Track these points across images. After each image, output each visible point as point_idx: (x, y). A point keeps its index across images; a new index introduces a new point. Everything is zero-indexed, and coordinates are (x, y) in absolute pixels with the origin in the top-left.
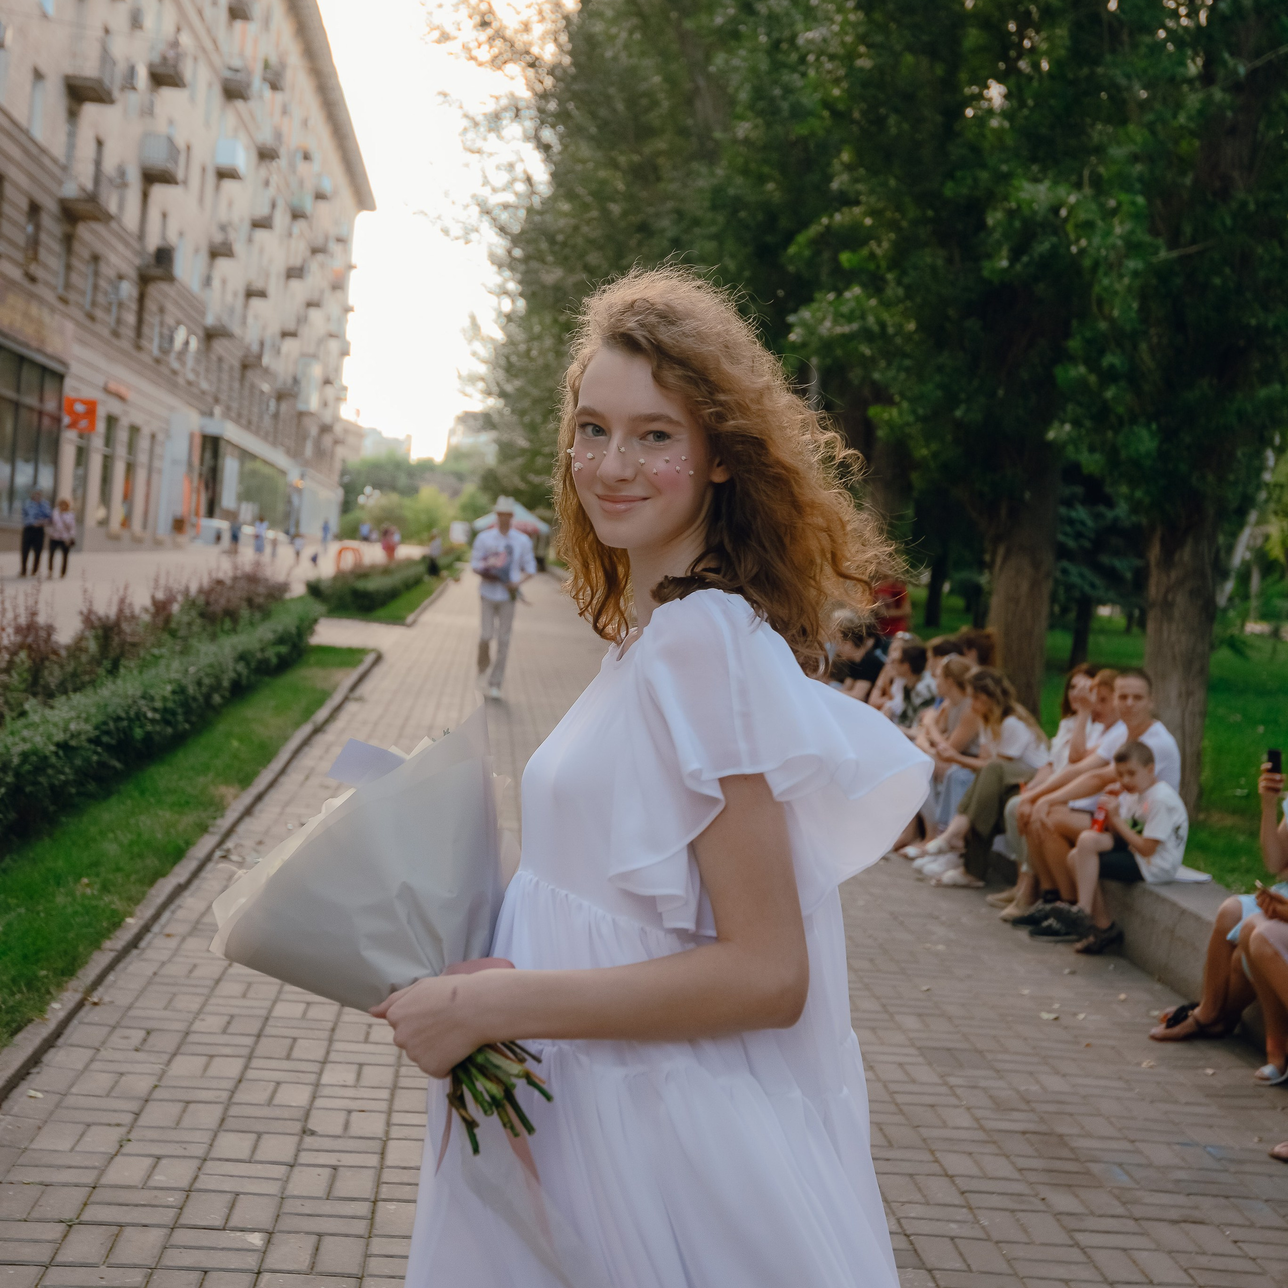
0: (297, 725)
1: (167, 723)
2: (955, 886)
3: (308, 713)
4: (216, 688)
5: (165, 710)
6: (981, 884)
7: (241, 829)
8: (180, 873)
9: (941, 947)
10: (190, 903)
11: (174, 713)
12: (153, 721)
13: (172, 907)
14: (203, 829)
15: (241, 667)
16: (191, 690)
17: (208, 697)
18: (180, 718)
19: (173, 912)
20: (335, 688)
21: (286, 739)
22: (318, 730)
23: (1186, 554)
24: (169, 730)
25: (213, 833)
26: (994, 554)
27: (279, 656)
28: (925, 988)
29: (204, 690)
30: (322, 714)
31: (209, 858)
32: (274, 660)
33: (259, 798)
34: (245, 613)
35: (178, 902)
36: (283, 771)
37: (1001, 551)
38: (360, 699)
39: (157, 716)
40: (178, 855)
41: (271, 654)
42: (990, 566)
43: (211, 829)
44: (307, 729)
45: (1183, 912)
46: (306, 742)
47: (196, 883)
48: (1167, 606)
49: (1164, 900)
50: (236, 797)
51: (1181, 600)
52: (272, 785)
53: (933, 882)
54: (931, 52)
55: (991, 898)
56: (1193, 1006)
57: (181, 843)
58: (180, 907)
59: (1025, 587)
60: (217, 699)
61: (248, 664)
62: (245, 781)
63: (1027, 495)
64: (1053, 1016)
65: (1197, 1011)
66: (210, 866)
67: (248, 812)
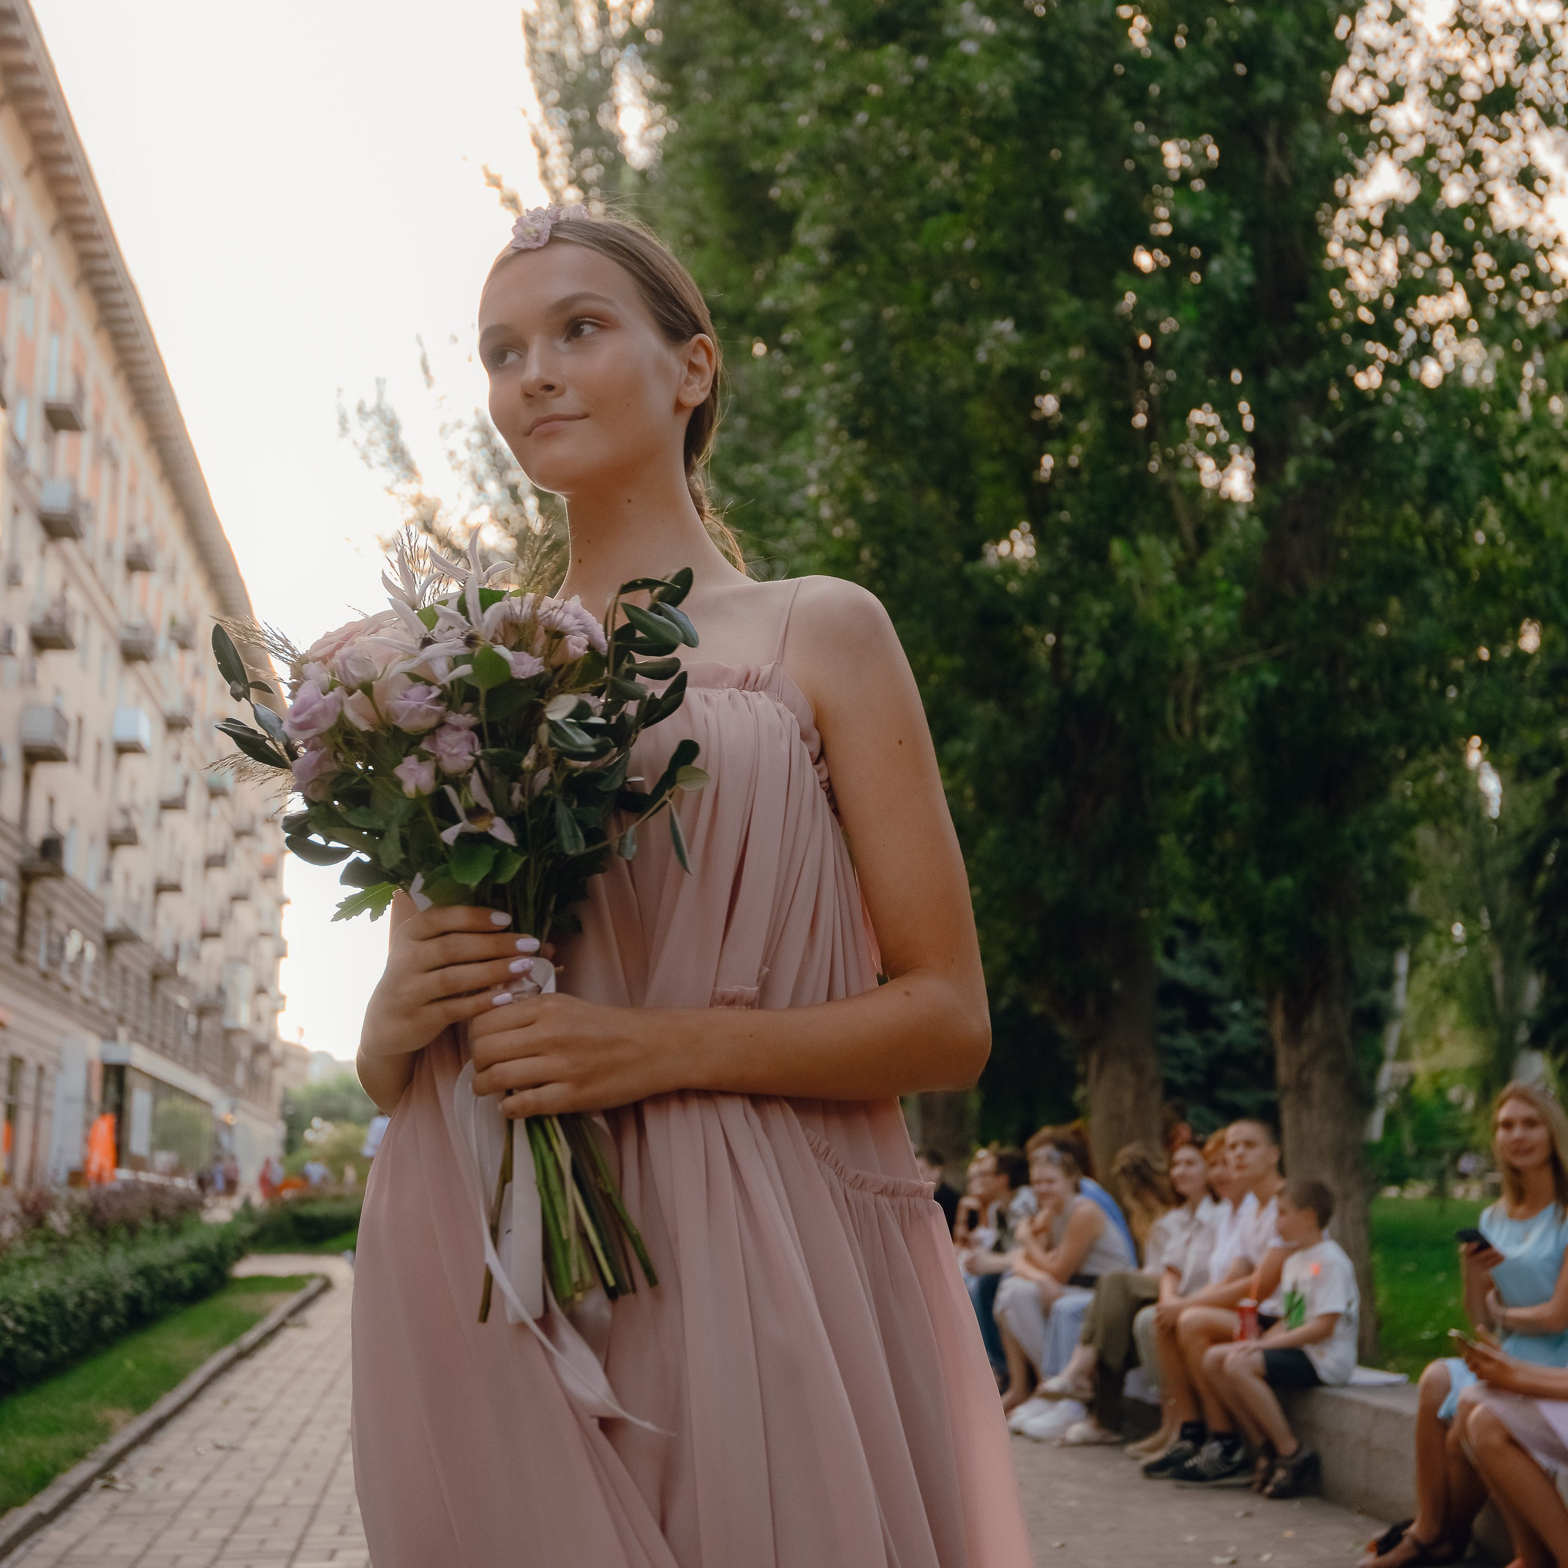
0: (215, 1348)
1: (38, 1346)
2: (1085, 1443)
3: (231, 1336)
4: (106, 1306)
5: (33, 1326)
6: (1116, 1438)
7: (134, 1458)
8: (45, 1502)
9: (1072, 1503)
10: (56, 1537)
11: (45, 1331)
12: (16, 1336)
13: (30, 1541)
14: (79, 1455)
15: (140, 1285)
16: (70, 1304)
17: (95, 1318)
18: (55, 1339)
19: (31, 1547)
20: (267, 1312)
21: (199, 1362)
22: (243, 1355)
23: (1316, 1021)
24: (40, 1355)
25: (95, 1459)
26: (1086, 1062)
27: (193, 1277)
28: (1057, 1544)
29: (90, 1307)
30: (250, 1337)
31: (84, 1488)
32: (188, 1284)
33: (160, 1424)
34: (147, 1224)
35: (37, 1536)
36: (194, 1396)
37: (1094, 1059)
38: (303, 1325)
39: (21, 1330)
40: (42, 1481)
41: (183, 1274)
42: (1084, 1079)
43: (90, 1455)
44: (228, 1352)
45: (1378, 1412)
46: (227, 1367)
47: (65, 1516)
48: (1302, 1088)
49: (1351, 1403)
50: (127, 1421)
51: (1318, 1079)
52: (179, 1410)
53: (1056, 1443)
54: (942, 483)
55: (1132, 1448)
56: (1408, 1524)
57: (48, 1469)
58: (40, 1541)
59: (1128, 1098)
60: (107, 1322)
61: (150, 1283)
62: (141, 1405)
63: (1116, 985)
64: (1228, 1560)
65: (1413, 1529)
66: (86, 1498)
67: (144, 1438)
